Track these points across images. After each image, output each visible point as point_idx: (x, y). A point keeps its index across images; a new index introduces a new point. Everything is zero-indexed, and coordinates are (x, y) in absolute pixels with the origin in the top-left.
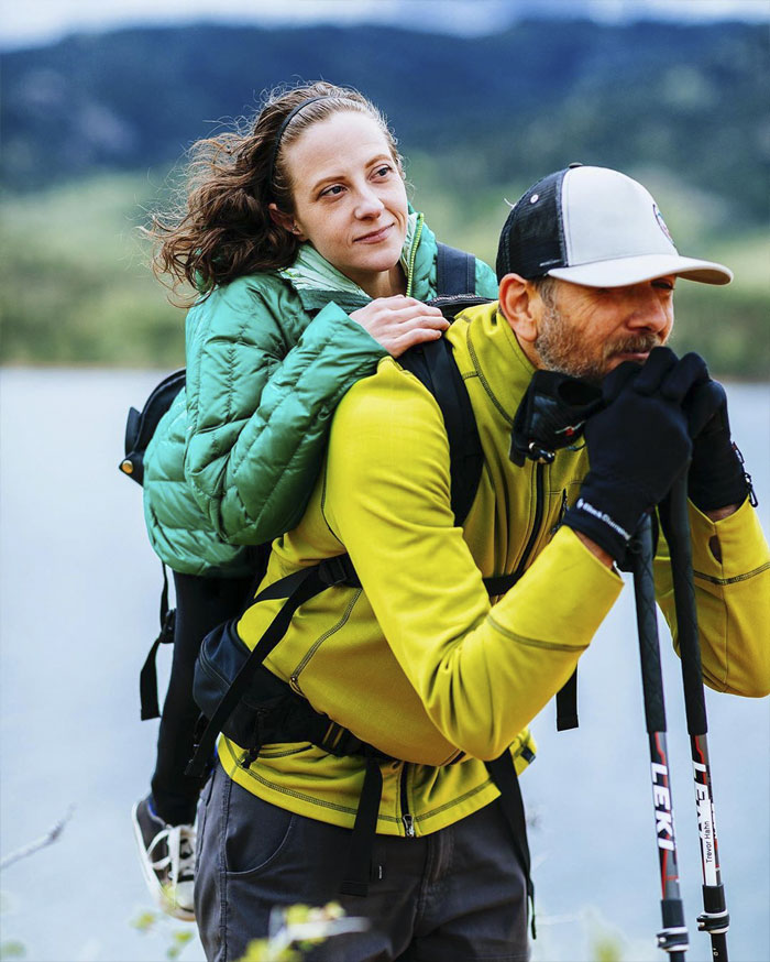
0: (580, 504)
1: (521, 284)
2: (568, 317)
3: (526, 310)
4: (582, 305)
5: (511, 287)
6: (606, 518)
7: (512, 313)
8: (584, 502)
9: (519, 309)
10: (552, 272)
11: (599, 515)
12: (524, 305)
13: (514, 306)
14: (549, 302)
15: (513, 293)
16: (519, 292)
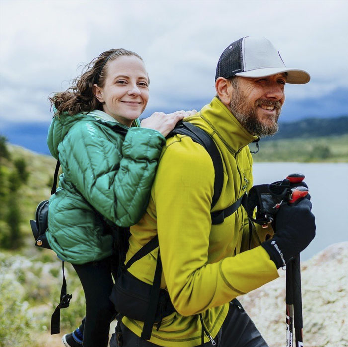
0: (273, 242)
1: (225, 81)
2: (243, 92)
3: (226, 92)
4: (249, 87)
5: (220, 82)
6: (282, 255)
7: (221, 93)
8: (276, 243)
9: (223, 91)
10: (237, 74)
11: (280, 252)
12: (225, 90)
13: (221, 90)
14: (235, 87)
15: (221, 85)
16: (223, 84)
